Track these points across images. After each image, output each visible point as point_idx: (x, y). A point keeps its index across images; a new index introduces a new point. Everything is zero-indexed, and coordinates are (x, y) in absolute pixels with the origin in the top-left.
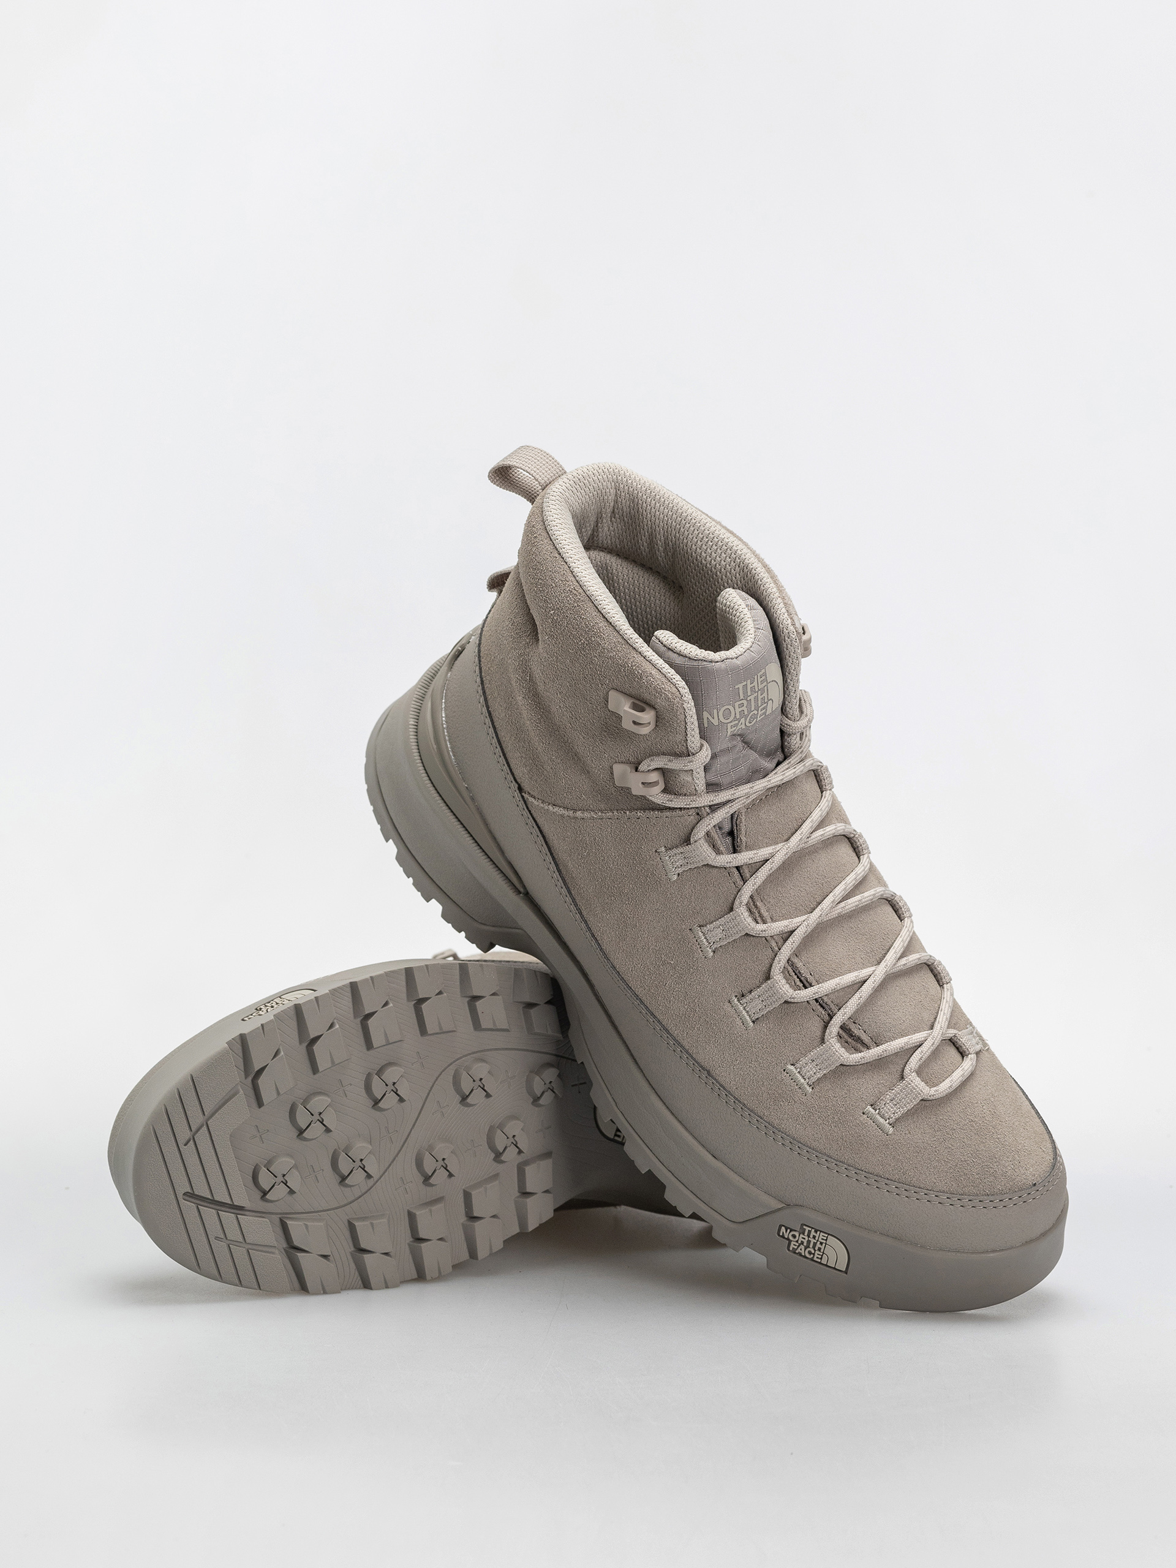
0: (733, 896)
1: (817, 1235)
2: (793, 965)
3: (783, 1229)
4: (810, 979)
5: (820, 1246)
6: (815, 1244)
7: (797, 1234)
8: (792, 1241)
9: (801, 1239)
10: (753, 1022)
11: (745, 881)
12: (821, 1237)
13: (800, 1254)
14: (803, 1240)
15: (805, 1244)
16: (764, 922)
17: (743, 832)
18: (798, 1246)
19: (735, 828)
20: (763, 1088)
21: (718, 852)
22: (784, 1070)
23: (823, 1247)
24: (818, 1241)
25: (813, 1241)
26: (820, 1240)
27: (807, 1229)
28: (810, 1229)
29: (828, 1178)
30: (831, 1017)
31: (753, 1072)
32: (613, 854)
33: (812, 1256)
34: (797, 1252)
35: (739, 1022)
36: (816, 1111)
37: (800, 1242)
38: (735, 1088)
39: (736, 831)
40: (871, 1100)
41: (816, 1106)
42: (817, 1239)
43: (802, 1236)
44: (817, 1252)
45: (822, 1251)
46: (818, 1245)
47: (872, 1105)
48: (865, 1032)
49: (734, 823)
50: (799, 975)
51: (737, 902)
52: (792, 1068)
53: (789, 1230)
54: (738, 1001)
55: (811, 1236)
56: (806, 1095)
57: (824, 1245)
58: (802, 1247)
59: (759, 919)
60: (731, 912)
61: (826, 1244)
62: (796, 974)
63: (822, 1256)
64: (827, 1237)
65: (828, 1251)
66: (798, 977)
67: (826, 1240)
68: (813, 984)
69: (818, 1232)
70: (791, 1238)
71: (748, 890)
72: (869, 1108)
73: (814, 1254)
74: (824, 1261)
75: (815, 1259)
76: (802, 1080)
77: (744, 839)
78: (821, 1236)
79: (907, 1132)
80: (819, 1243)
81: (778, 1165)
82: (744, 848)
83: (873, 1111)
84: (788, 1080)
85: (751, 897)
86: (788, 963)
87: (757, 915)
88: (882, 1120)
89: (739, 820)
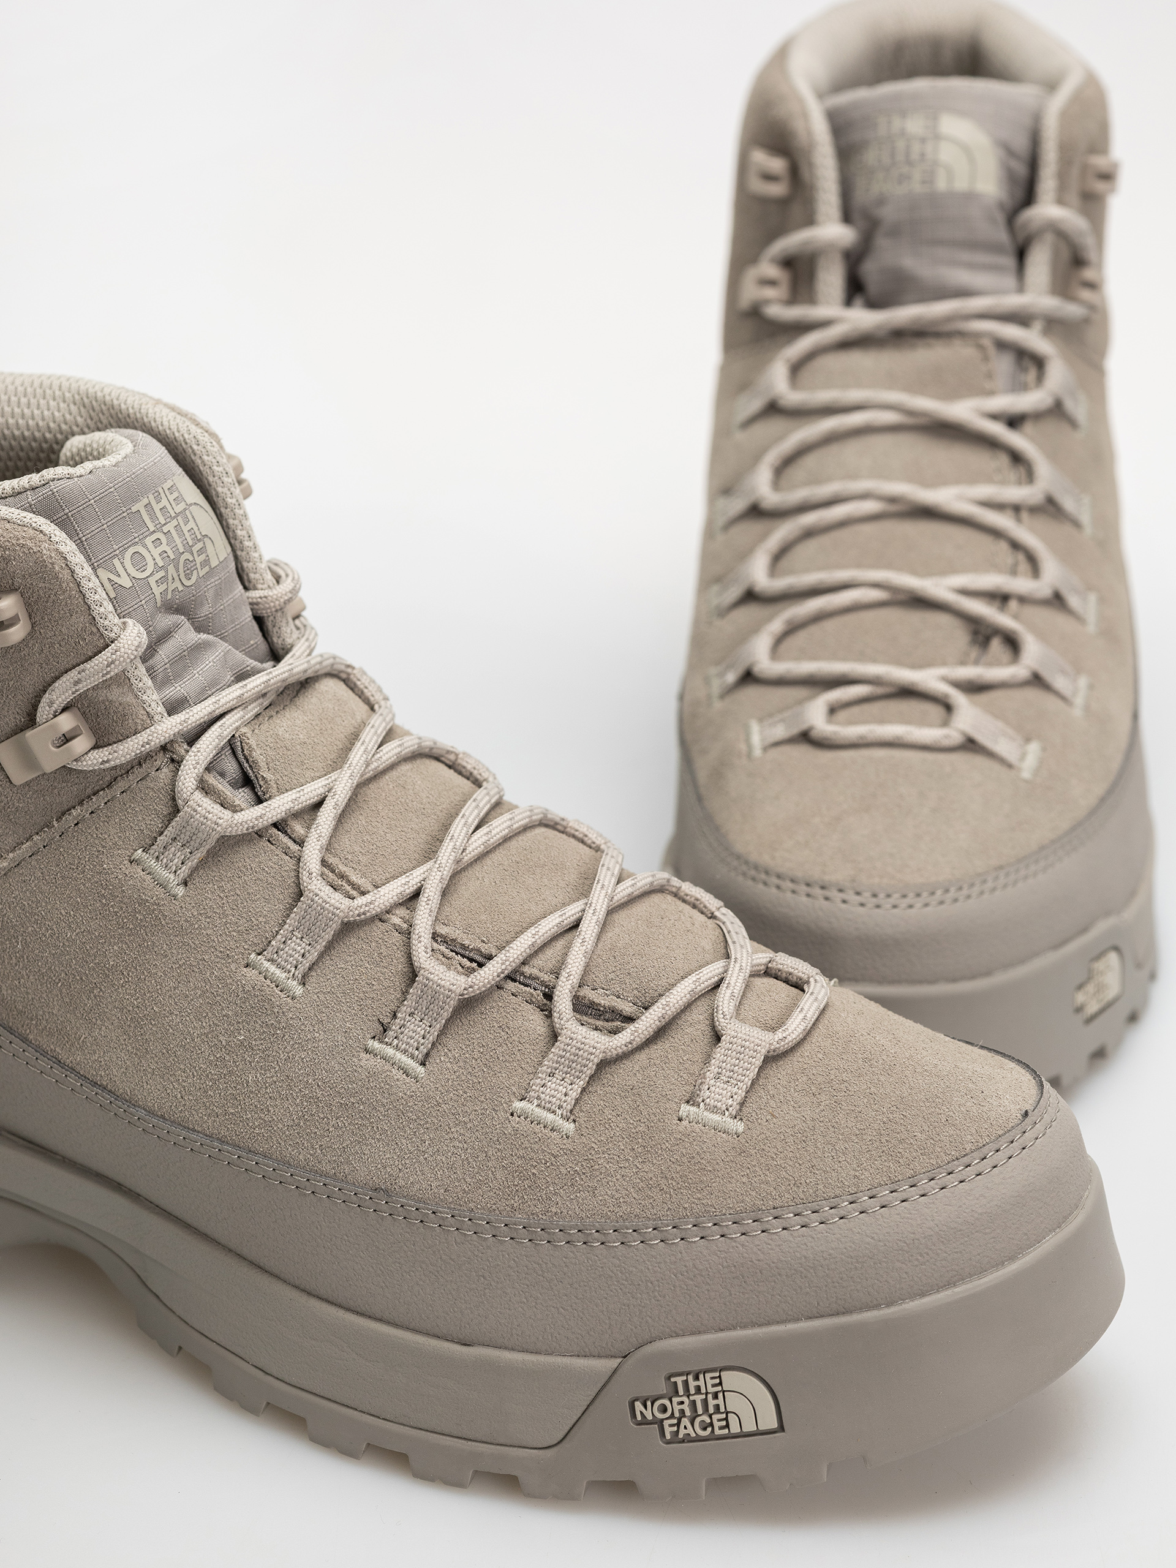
0: (293, 874)
1: (701, 1383)
2: (445, 941)
3: (638, 1406)
4: (485, 948)
5: (716, 1402)
6: (705, 1402)
7: (666, 1402)
8: (662, 1420)
9: (677, 1408)
10: (423, 1064)
11: (301, 843)
12: (710, 1382)
13: (687, 1439)
14: (681, 1407)
15: (688, 1413)
16: (363, 893)
17: (262, 764)
18: (678, 1425)
19: (246, 765)
20: (490, 1164)
21: (235, 809)
22: (512, 1115)
23: (720, 1401)
24: (707, 1393)
25: (698, 1398)
26: (711, 1390)
27: (679, 1380)
28: (684, 1378)
29: (673, 1258)
30: (549, 996)
31: (461, 1145)
32: (63, 911)
33: (709, 1429)
34: (681, 1436)
35: (400, 1075)
36: (597, 1153)
37: (677, 1415)
38: (442, 1191)
39: (250, 771)
40: (684, 1091)
41: (593, 1145)
42: (703, 1390)
43: (675, 1400)
44: (715, 1417)
45: (722, 1409)
46: (712, 1403)
47: (688, 1102)
48: (618, 997)
49: (241, 757)
50: (463, 952)
51: (304, 876)
52: (523, 1104)
53: (649, 1404)
54: (381, 1041)
55: (692, 1391)
56: (568, 1137)
57: (720, 1395)
58: (685, 1422)
59: (354, 893)
60: (301, 897)
61: (724, 1392)
62: (457, 954)
63: (726, 1419)
64: (720, 1377)
65: (734, 1402)
66: (463, 956)
67: (720, 1384)
68: (494, 954)
69: (701, 1376)
70: (660, 1416)
71: (312, 854)
72: (685, 1109)
73: (711, 1424)
74: (735, 1428)
75: (718, 1432)
76: (551, 1116)
77: (268, 776)
78: (708, 1382)
79: (769, 1117)
80: (710, 1396)
81: (576, 1285)
82: (274, 791)
83: (693, 1109)
84: (524, 1126)
85: (324, 863)
86: (436, 941)
87: (349, 888)
88: (716, 1118)
89: (246, 747)
